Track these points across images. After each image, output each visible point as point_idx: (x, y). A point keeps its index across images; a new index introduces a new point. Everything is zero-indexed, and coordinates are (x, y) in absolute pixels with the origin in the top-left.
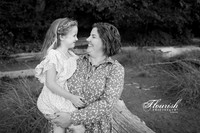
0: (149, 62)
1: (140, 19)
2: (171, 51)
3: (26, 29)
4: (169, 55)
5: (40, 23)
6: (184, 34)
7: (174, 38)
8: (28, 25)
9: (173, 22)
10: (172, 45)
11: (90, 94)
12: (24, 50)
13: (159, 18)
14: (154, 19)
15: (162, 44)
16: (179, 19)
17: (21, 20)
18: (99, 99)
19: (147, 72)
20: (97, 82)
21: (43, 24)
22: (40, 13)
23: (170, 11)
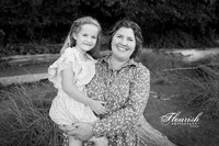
0: (168, 67)
1: (156, 17)
2: (193, 54)
3: (20, 27)
4: (190, 59)
5: (37, 19)
6: (207, 35)
7: (196, 39)
8: (23, 21)
9: (195, 20)
10: (194, 48)
11: (113, 101)
12: (18, 51)
13: (179, 15)
14: (173, 16)
15: (181, 46)
16: (202, 17)
17: (14, 15)
18: (124, 107)
19: (166, 79)
20: (120, 88)
21: (41, 21)
22: (37, 7)
23: (191, 7)
